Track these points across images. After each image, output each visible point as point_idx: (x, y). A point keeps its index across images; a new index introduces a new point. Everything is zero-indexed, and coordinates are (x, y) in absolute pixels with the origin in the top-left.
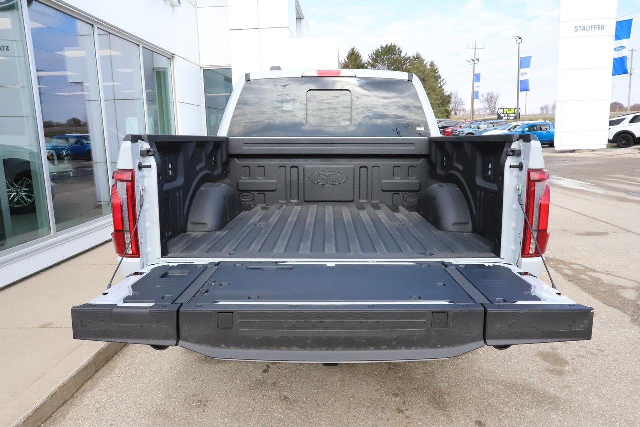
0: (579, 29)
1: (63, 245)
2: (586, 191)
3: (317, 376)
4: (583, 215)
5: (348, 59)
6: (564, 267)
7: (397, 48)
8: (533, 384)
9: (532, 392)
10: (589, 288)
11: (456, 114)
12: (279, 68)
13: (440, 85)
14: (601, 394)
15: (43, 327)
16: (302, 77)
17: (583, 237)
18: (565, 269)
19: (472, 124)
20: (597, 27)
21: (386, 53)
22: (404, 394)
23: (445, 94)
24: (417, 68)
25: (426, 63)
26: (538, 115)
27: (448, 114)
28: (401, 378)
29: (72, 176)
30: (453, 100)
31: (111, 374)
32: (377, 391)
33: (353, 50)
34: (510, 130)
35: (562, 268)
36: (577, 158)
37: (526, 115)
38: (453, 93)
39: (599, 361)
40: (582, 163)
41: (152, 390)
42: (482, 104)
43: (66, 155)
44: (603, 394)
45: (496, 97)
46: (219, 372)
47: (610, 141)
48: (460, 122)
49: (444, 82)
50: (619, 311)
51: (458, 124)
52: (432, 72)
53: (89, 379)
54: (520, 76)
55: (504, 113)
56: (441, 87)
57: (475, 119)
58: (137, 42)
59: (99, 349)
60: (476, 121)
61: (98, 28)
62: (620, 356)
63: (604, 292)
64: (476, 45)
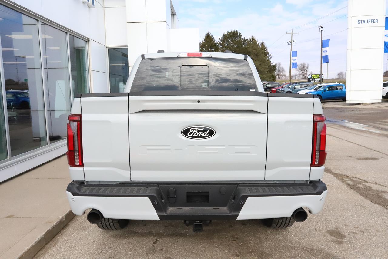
0: (360, 22)
1: (16, 165)
2: (366, 131)
3: (188, 245)
4: (363, 146)
5: (205, 40)
6: (347, 179)
7: (239, 33)
8: (323, 249)
9: (322, 254)
10: (363, 192)
11: (279, 78)
12: (163, 51)
13: (268, 59)
14: (365, 255)
15: (8, 217)
16: (178, 57)
17: (361, 161)
18: (348, 181)
19: (290, 85)
20: (373, 20)
21: (231, 36)
22: (243, 255)
23: (272, 65)
24: (252, 47)
25: (259, 44)
26: (336, 79)
27: (273, 78)
28: (241, 246)
29: (16, 119)
30: (277, 68)
31: (56, 246)
32: (226, 253)
33: (208, 34)
34: (315, 89)
35: (346, 180)
36: (361, 108)
37: (327, 79)
38: (277, 64)
39: (365, 235)
40: (364, 112)
41: (83, 255)
42: (297, 71)
43: (12, 105)
44: (366, 254)
45: (307, 67)
46: (126, 243)
47: (383, 97)
48: (282, 84)
49: (271, 56)
50: (381, 206)
51: (280, 85)
52: (263, 49)
53: (41, 249)
54: (322, 53)
55: (312, 78)
56: (269, 59)
57: (292, 82)
58: (66, 31)
59: (48, 230)
60: (293, 83)
61: (41, 22)
62: (378, 232)
63: (372, 195)
64: (292, 31)
